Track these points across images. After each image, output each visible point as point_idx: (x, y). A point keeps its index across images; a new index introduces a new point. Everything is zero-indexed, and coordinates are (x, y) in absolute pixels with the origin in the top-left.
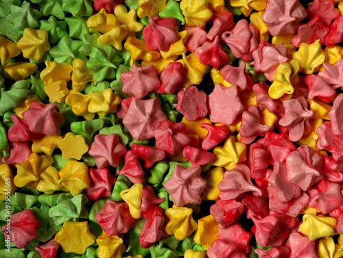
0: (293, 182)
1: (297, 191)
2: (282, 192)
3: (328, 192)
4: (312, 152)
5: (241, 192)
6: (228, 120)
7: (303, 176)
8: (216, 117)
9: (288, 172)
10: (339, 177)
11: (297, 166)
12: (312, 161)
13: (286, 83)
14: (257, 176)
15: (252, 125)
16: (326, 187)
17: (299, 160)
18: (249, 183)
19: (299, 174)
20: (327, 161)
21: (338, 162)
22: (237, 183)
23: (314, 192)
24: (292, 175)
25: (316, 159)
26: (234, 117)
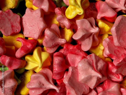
0: (83, 82)
1: (86, 89)
2: (73, 90)
3: (110, 90)
4: (98, 59)
5: (45, 90)
6: (35, 35)
7: (90, 78)
8: (28, 33)
9: (79, 75)
10: (119, 78)
11: (86, 70)
12: (97, 66)
13: (77, 6)
14: (57, 78)
15: (52, 39)
16: (109, 86)
17: (87, 66)
18: (50, 83)
19: (86, 76)
20: (110, 66)
21: (118, 67)
22: (40, 83)
23: (100, 89)
24: (82, 77)
25: (101, 65)
26: (40, 33)
